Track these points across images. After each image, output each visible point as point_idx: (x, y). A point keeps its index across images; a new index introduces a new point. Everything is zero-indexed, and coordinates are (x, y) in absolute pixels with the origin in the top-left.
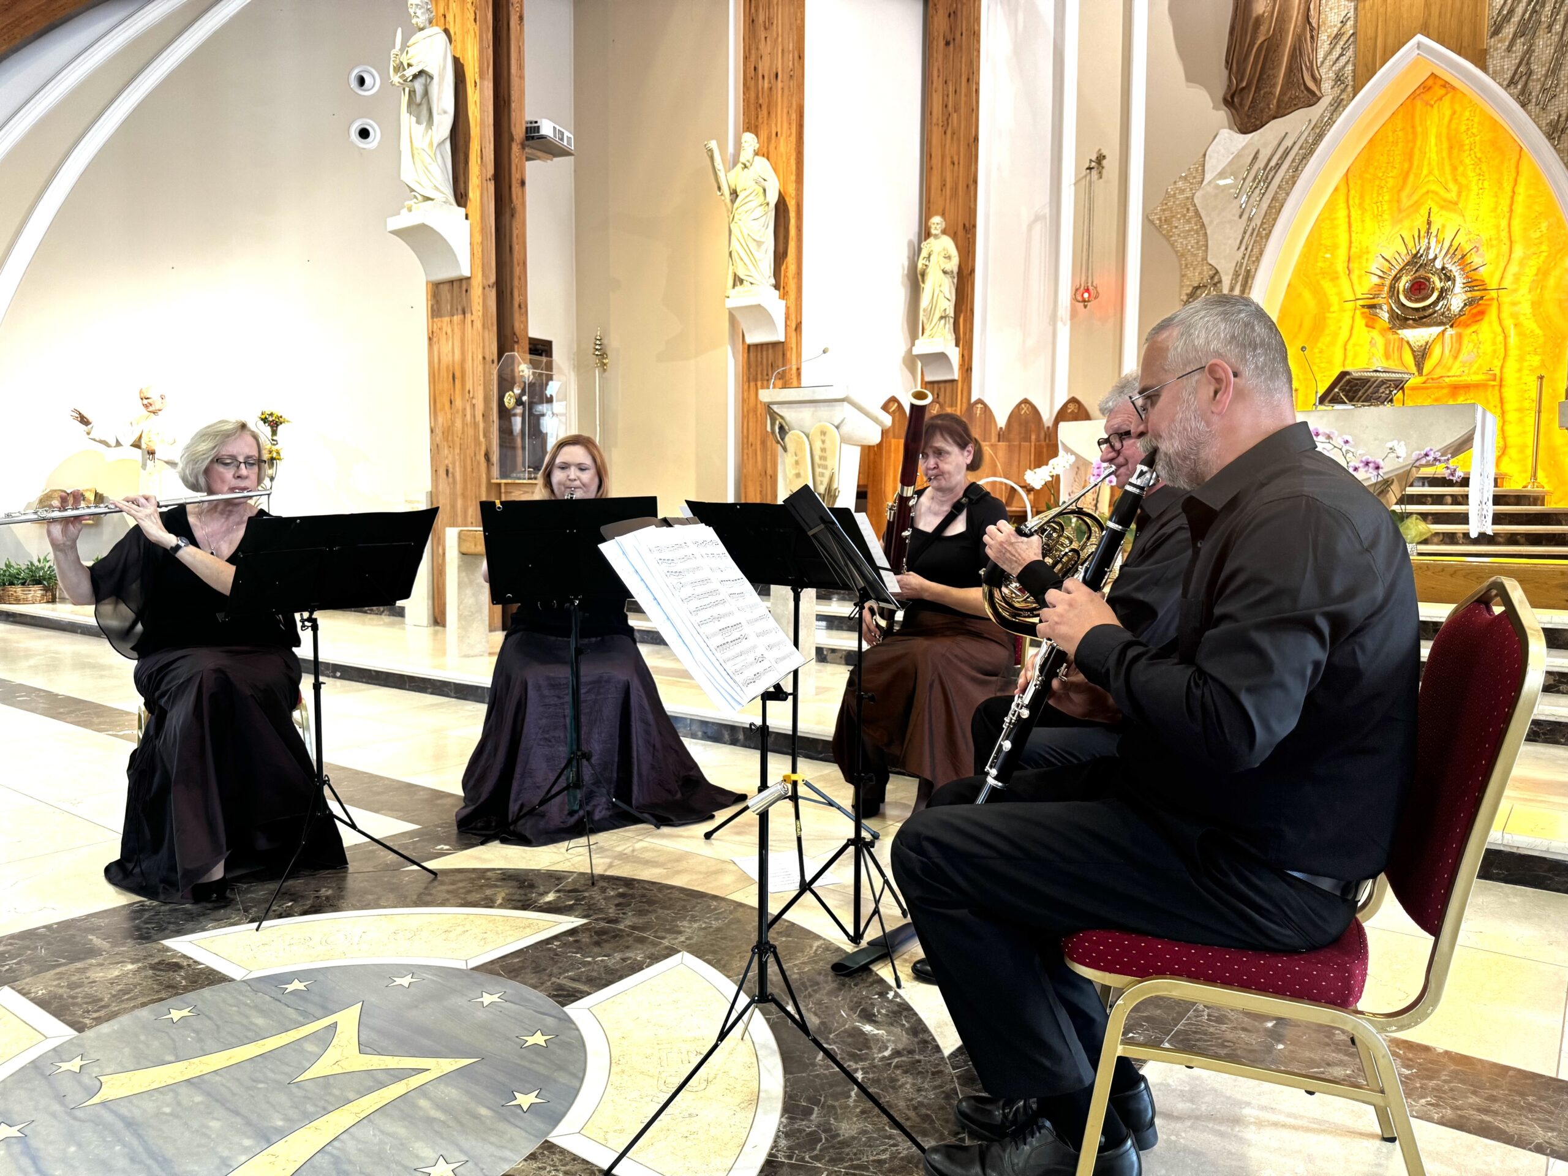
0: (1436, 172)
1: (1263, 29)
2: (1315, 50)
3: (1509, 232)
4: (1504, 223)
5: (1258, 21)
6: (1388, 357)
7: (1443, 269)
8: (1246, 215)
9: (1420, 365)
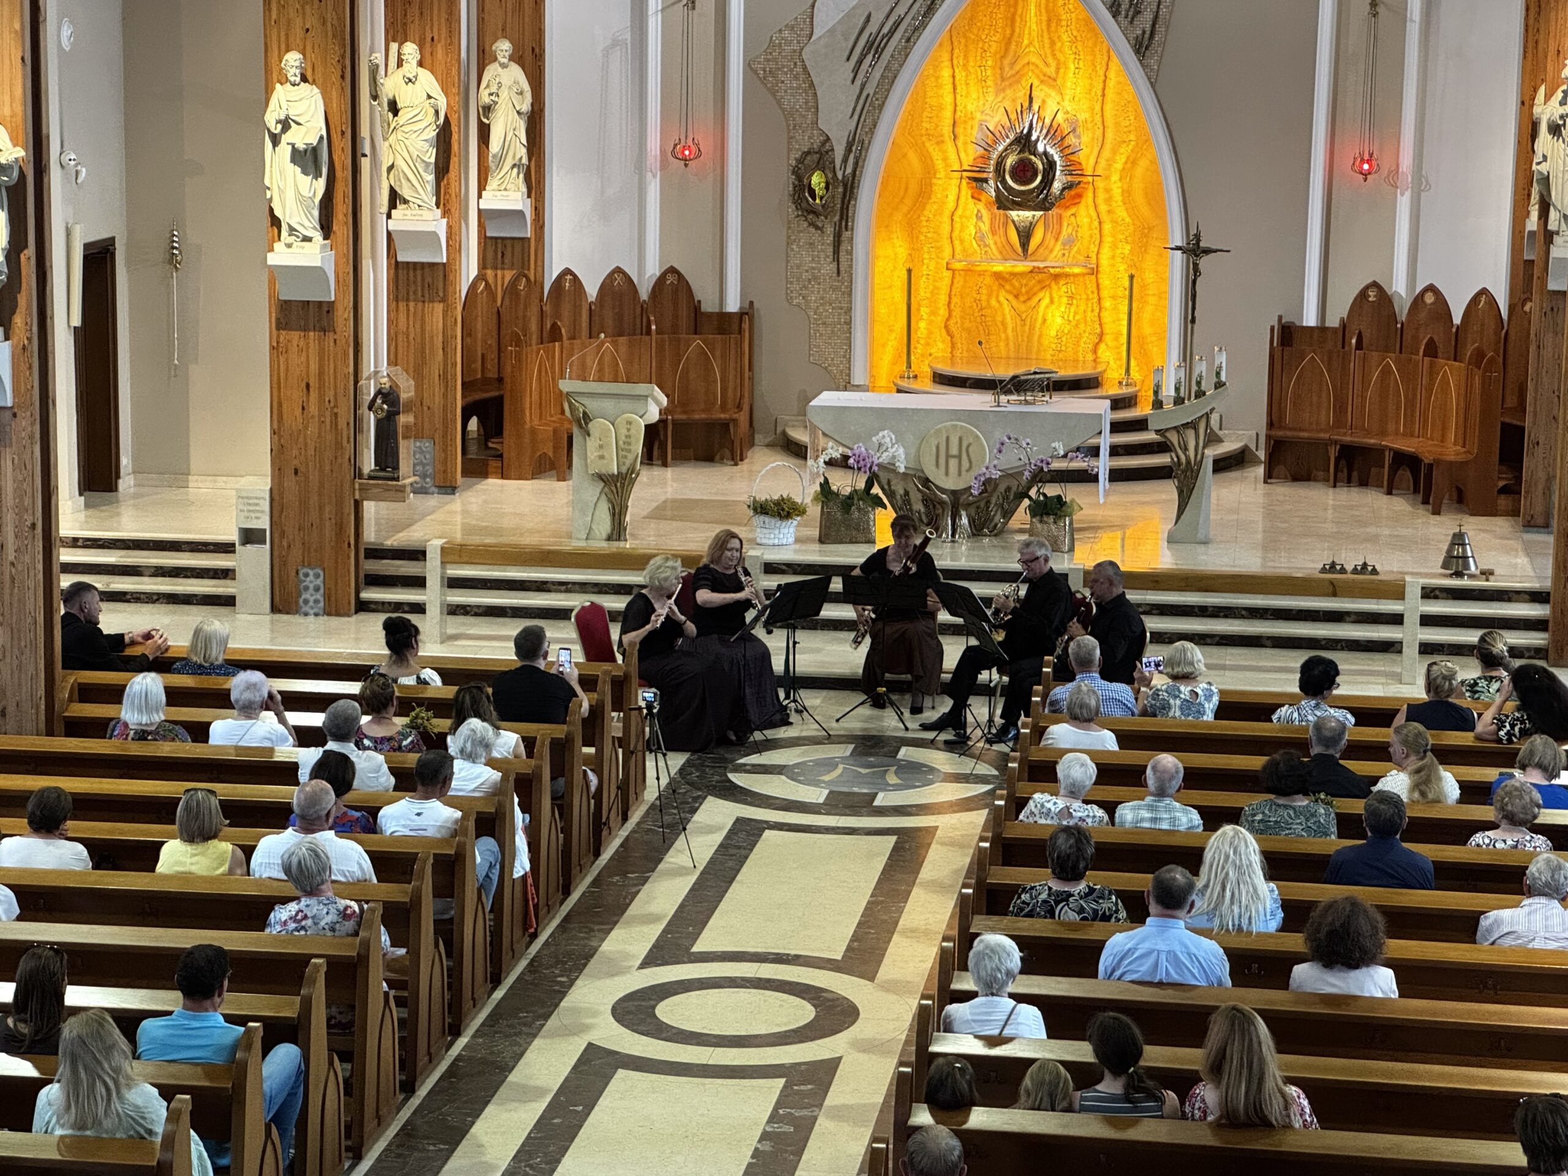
0: (1037, 45)
3: (1102, 116)
4: (1098, 108)
6: (994, 233)
7: (1045, 153)
8: (858, 82)
9: (1025, 245)
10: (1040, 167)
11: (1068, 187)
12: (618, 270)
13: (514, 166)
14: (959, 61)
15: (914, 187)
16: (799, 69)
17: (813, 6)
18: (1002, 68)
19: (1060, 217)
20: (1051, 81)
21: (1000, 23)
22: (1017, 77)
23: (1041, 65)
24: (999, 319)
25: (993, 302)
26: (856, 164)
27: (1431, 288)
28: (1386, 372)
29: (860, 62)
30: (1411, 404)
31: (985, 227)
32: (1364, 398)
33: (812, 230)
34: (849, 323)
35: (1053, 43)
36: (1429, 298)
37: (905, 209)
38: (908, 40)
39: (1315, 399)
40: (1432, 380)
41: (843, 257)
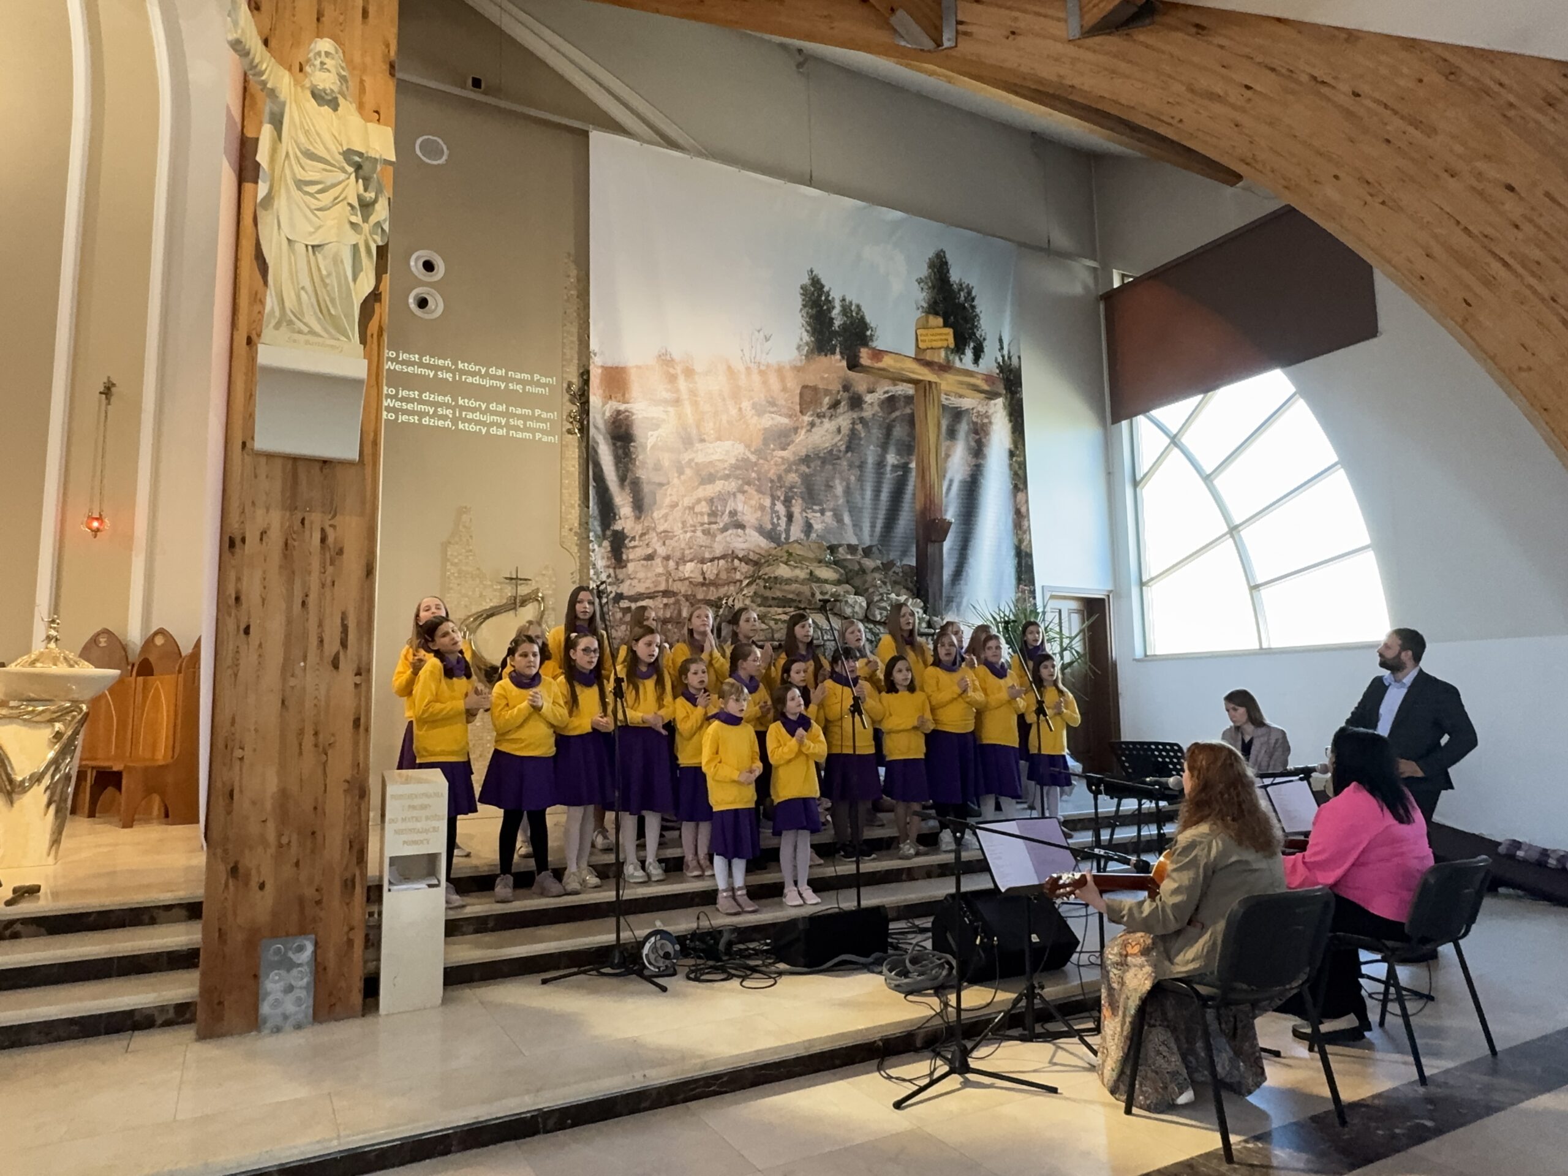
27: (161, 631)
36: (159, 641)
40: (145, 698)
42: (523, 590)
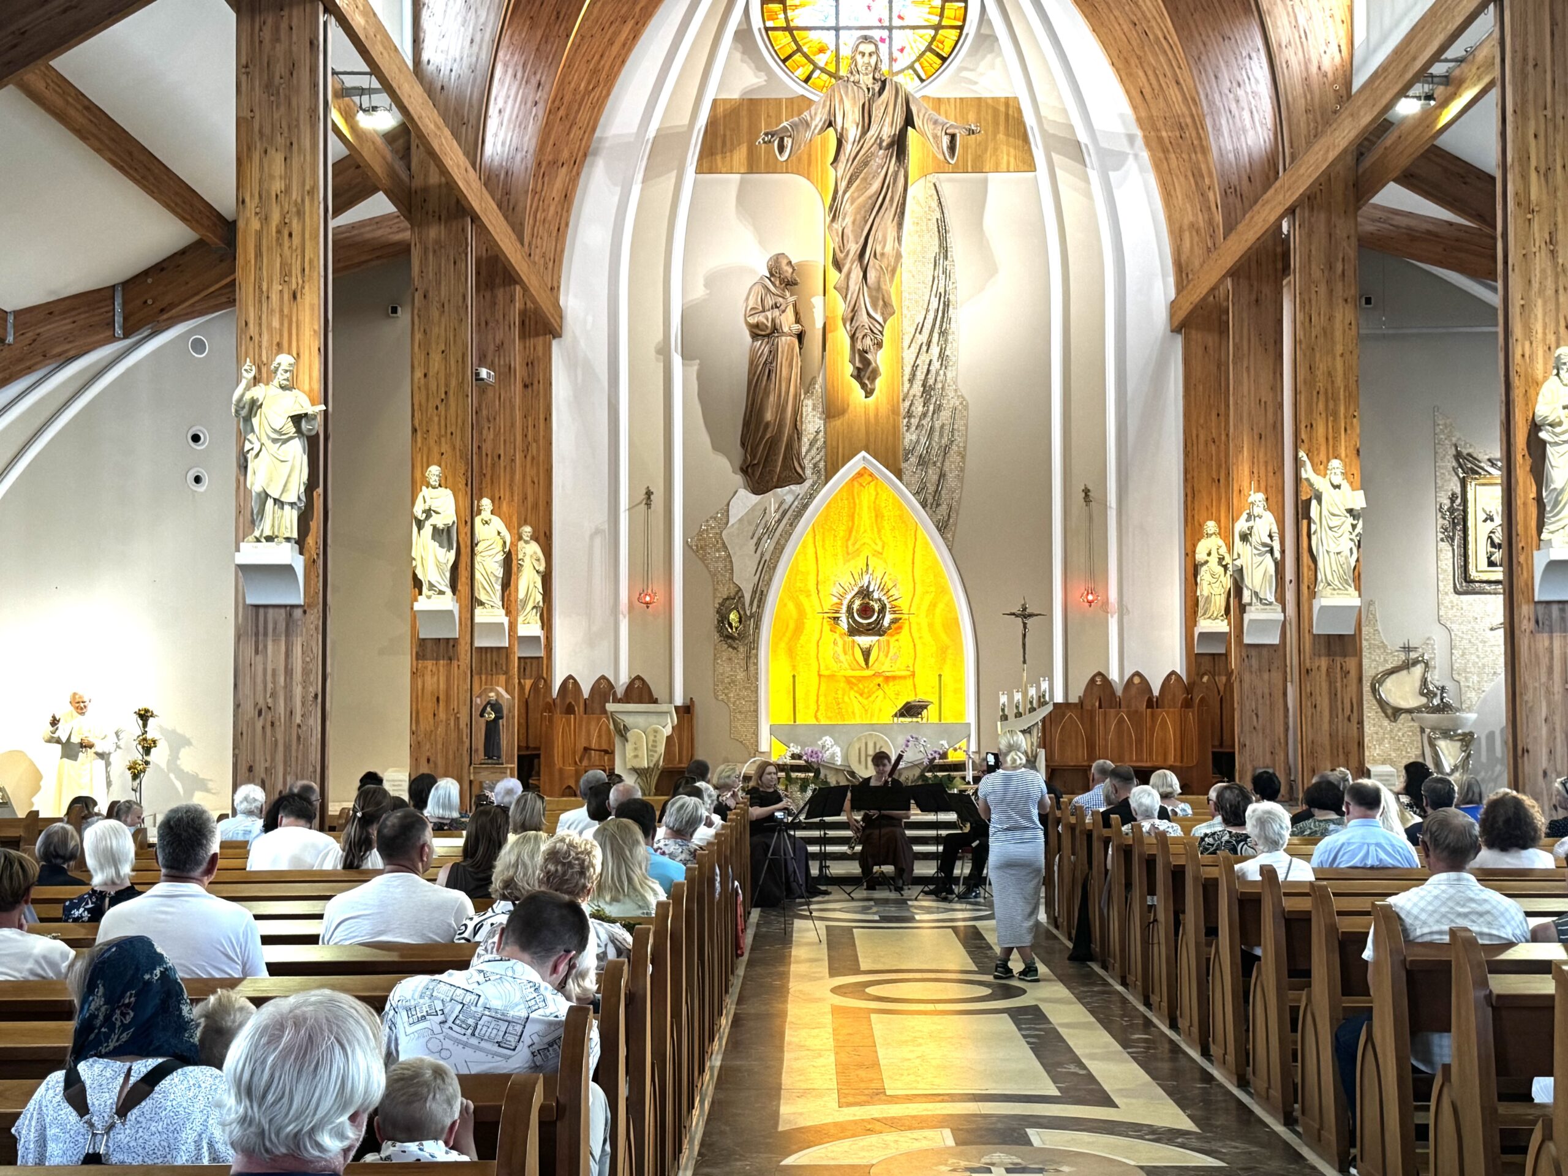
0: (868, 531)
1: (770, 430)
2: (800, 447)
3: (913, 576)
4: (910, 570)
5: (767, 425)
6: (845, 654)
7: (880, 600)
8: (759, 552)
9: (867, 661)
10: (877, 609)
11: (894, 621)
12: (603, 677)
13: (534, 607)
14: (819, 544)
15: (792, 626)
16: (719, 545)
17: (728, 505)
18: (847, 547)
19: (888, 642)
20: (878, 554)
21: (845, 519)
22: (858, 552)
23: (873, 545)
24: (850, 710)
25: (846, 699)
26: (758, 607)
27: (1137, 674)
28: (1121, 721)
29: (760, 539)
30: (1139, 741)
31: (839, 649)
32: (1106, 740)
33: (730, 649)
34: (756, 711)
35: (879, 531)
36: (1137, 680)
37: (786, 639)
38: (791, 525)
39: (1074, 742)
40: (1154, 723)
41: (752, 668)
42: (1413, 655)
